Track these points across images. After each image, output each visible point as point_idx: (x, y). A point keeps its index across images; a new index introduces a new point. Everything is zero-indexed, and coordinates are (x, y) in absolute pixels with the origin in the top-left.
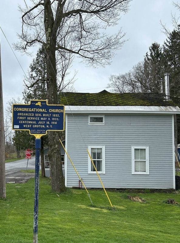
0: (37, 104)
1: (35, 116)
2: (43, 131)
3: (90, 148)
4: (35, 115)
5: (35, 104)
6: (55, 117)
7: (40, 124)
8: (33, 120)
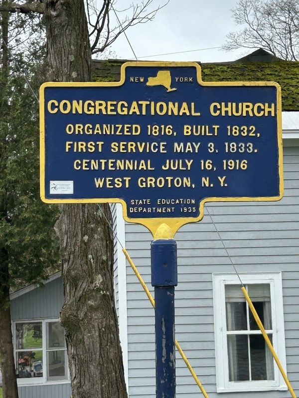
0: (152, 82)
1: (144, 137)
2: (187, 206)
3: (219, 283)
4: (144, 130)
5: (146, 80)
6: (239, 139)
7: (170, 172)
8: (135, 156)
